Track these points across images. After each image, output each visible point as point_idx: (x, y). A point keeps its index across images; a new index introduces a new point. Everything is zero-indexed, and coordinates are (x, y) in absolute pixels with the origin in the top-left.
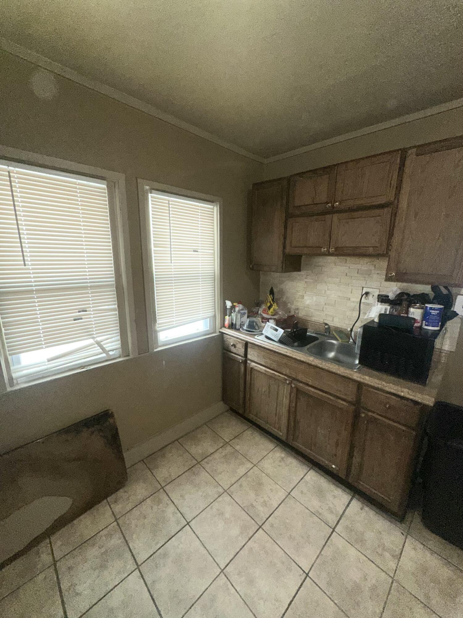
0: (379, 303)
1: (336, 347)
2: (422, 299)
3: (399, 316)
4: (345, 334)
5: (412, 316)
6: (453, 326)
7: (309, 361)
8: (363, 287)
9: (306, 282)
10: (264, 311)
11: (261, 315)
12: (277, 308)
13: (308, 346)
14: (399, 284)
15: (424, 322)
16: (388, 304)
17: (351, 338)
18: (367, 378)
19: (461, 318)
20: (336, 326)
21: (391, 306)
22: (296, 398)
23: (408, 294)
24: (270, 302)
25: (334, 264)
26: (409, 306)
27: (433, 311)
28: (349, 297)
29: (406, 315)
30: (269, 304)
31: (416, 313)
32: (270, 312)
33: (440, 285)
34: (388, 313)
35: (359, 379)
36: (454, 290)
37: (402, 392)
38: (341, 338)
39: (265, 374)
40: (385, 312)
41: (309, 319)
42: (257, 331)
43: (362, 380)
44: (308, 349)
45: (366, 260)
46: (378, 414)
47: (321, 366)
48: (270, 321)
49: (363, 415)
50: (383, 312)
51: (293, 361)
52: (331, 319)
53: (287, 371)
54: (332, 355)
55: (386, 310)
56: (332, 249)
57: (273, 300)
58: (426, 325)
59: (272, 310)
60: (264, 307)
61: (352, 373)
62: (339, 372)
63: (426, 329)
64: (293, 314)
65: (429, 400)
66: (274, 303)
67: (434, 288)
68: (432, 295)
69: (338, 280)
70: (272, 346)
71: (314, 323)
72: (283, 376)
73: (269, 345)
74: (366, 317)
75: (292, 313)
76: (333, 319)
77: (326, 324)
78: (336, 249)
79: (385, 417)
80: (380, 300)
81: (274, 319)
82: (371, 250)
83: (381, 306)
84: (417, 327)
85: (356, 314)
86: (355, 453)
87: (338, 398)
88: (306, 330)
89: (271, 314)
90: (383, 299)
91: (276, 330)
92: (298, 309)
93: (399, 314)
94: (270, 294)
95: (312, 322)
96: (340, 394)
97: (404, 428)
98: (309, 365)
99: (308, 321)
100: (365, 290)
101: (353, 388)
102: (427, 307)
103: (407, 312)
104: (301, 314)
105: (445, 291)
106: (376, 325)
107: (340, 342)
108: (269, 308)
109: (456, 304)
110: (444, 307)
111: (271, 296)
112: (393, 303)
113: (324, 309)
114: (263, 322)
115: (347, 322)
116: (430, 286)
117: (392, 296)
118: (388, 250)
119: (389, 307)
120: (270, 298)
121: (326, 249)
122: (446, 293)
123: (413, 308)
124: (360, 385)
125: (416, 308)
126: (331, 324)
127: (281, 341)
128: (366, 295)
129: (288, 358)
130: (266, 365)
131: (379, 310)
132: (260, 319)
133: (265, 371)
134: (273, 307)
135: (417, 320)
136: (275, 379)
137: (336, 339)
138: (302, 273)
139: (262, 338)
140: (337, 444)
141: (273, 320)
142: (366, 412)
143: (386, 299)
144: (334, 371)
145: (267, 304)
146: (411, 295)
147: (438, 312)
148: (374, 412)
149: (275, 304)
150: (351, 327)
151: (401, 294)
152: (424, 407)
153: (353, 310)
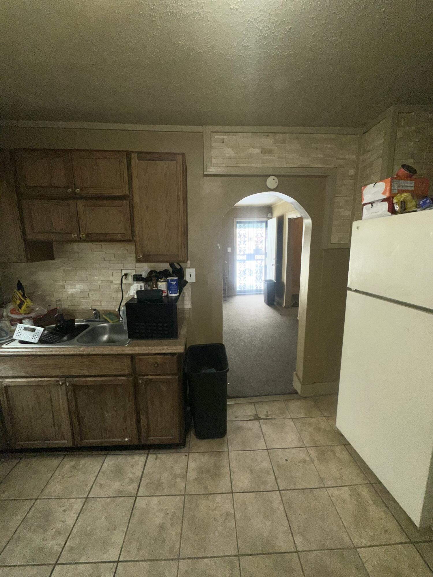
0: (135, 282)
1: (108, 329)
2: (165, 274)
3: (152, 290)
4: (114, 315)
5: (161, 289)
6: (187, 291)
7: (80, 352)
8: (122, 270)
9: (64, 270)
10: (12, 311)
11: (8, 316)
12: (32, 304)
13: (77, 337)
14: (149, 264)
15: (169, 291)
16: (142, 282)
17: (120, 317)
18: (137, 348)
19: (190, 284)
20: (105, 309)
21: (144, 282)
22: (75, 395)
23: (155, 272)
24: (20, 299)
25: (91, 250)
26: (157, 281)
27: (172, 282)
28: (111, 280)
29: (156, 288)
30: (18, 302)
31: (162, 285)
32: (21, 311)
33: (175, 263)
34: (143, 289)
35: (130, 352)
36: (183, 265)
37: (163, 349)
38: (112, 320)
39: (29, 386)
40: (141, 289)
41: (76, 309)
42: (4, 338)
43: (133, 352)
44: (78, 340)
45: (119, 245)
46: (152, 375)
47: (94, 353)
48: (24, 321)
49: (140, 382)
50: (139, 289)
51: (62, 357)
52: (99, 304)
53: (58, 372)
54: (105, 338)
55: (141, 286)
56: (82, 235)
57: (23, 296)
58: (170, 294)
59: (23, 308)
60: (11, 306)
61: (124, 348)
62: (112, 352)
63: (171, 296)
64: (55, 307)
65: (180, 349)
66: (26, 300)
67: (172, 265)
68: (171, 270)
69: (97, 266)
70: (30, 350)
71: (82, 311)
72: (53, 379)
73: (27, 350)
74: (127, 296)
75: (53, 307)
76: (101, 304)
77: (95, 310)
78: (87, 235)
79: (157, 375)
80: (135, 279)
81: (29, 318)
82: (119, 237)
83: (137, 284)
84: (165, 296)
85: (120, 295)
86: (142, 417)
87: (116, 376)
88: (73, 321)
89: (24, 312)
90: (138, 278)
91: (34, 330)
92: (59, 300)
93: (152, 288)
94: (19, 289)
95: (80, 311)
96: (118, 372)
97: (170, 377)
98: (82, 355)
99: (75, 310)
100: (124, 272)
101: (127, 362)
102: (168, 280)
103: (157, 286)
104: (66, 305)
105: (178, 267)
106: (136, 302)
107: (112, 323)
108: (20, 306)
109: (186, 275)
110: (179, 279)
111: (20, 291)
112: (145, 280)
113: (90, 296)
114: (12, 325)
115: (114, 303)
116: (168, 264)
117: (144, 275)
118: (133, 236)
119: (143, 284)
120: (19, 294)
121: (76, 235)
122: (178, 268)
123: (160, 282)
124: (132, 357)
125: (162, 282)
126: (98, 308)
127: (42, 341)
128: (125, 276)
129: (55, 357)
130: (27, 375)
131: (136, 288)
132: (8, 323)
133: (28, 382)
134: (26, 304)
135: (164, 291)
136: (44, 386)
137: (106, 321)
138: (57, 261)
139: (16, 344)
140: (125, 419)
141: (29, 320)
142: (142, 377)
143: (139, 278)
144: (108, 352)
145: (15, 302)
146: (158, 272)
147: (176, 282)
148: (147, 375)
149: (28, 300)
150: (119, 307)
151: (151, 272)
152: (179, 355)
153: (117, 292)
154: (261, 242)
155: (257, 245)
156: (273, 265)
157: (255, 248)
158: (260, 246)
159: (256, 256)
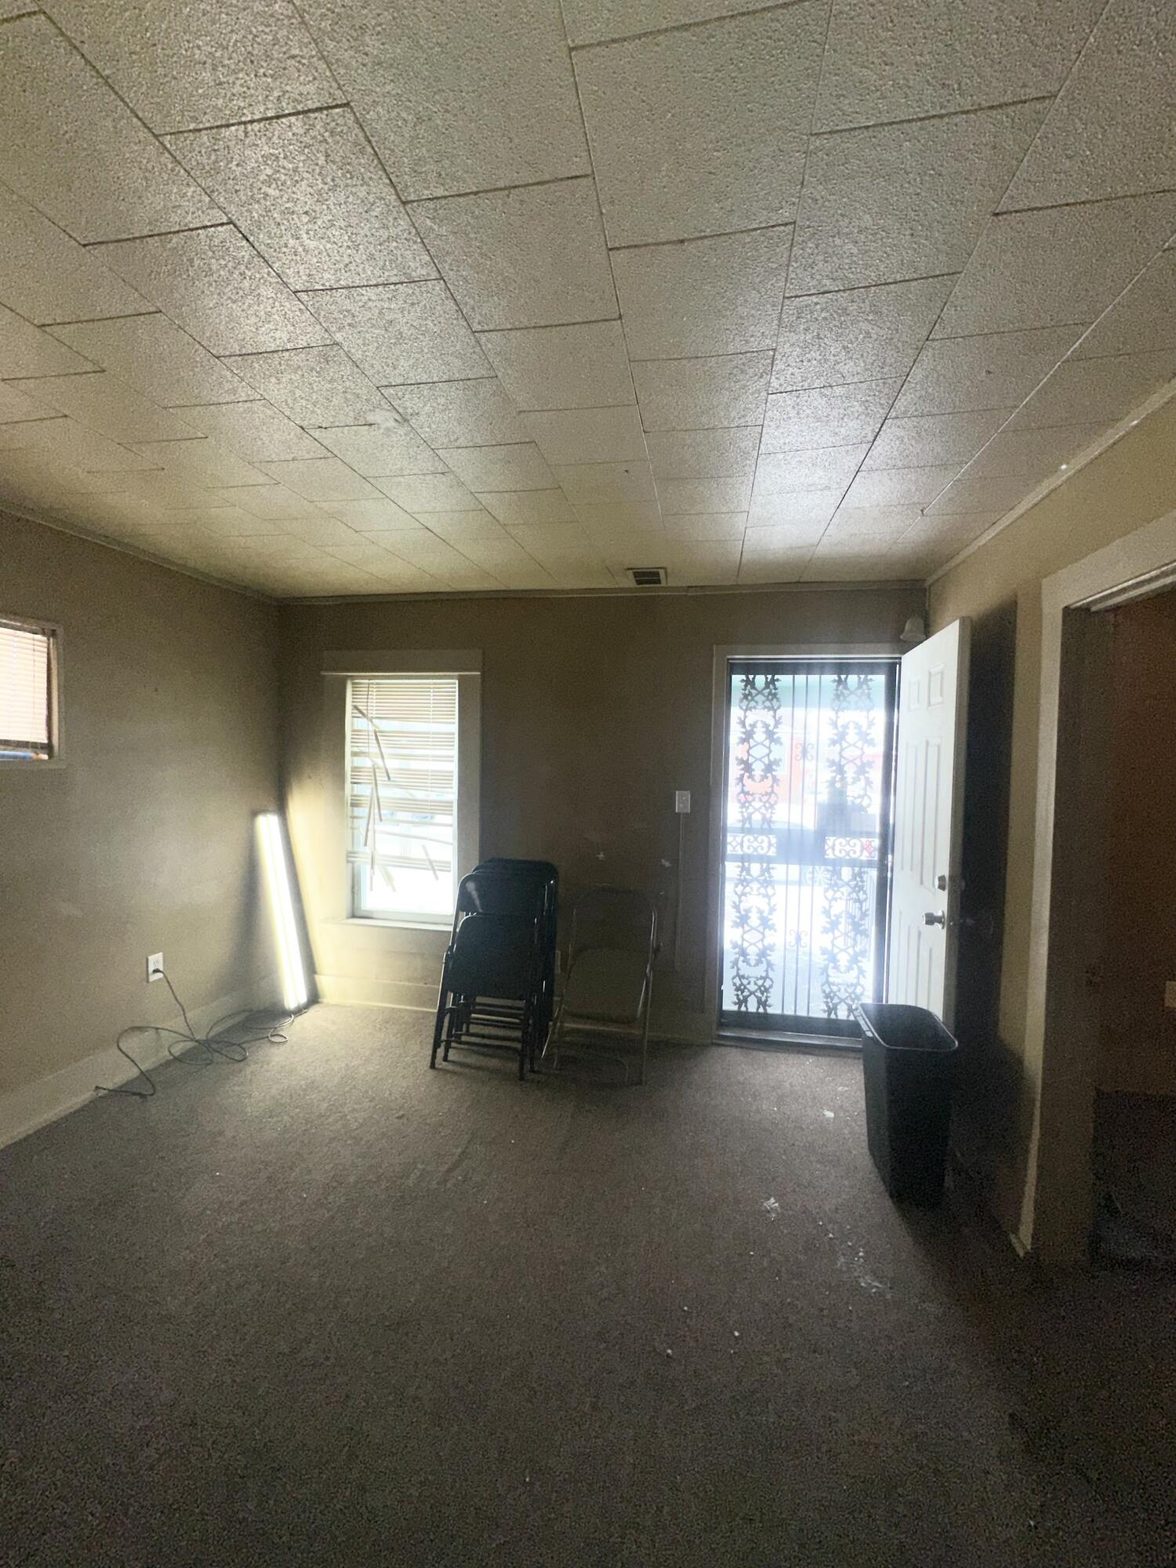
154: (862, 770)
155: (838, 785)
156: (931, 920)
157: (824, 797)
158: (853, 791)
159: (830, 840)
